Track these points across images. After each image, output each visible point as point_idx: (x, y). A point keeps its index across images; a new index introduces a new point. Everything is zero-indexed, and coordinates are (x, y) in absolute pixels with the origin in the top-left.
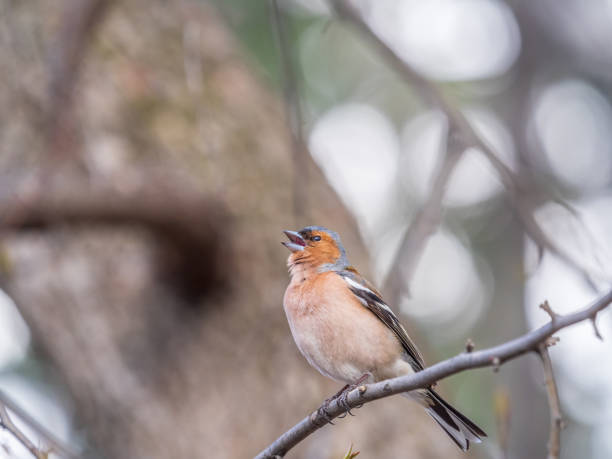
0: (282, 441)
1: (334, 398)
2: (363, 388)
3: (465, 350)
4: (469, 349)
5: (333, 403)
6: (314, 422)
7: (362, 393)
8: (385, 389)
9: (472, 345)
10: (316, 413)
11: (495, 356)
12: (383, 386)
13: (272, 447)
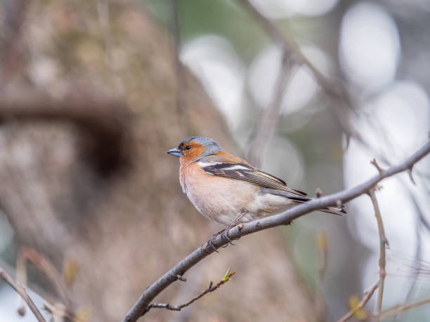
0: (182, 264)
1: (219, 233)
2: (241, 225)
3: (316, 196)
4: (318, 196)
5: (219, 237)
6: (204, 251)
7: (240, 229)
8: (256, 226)
9: (321, 192)
10: (206, 244)
11: (338, 199)
12: (255, 224)
13: (174, 269)
